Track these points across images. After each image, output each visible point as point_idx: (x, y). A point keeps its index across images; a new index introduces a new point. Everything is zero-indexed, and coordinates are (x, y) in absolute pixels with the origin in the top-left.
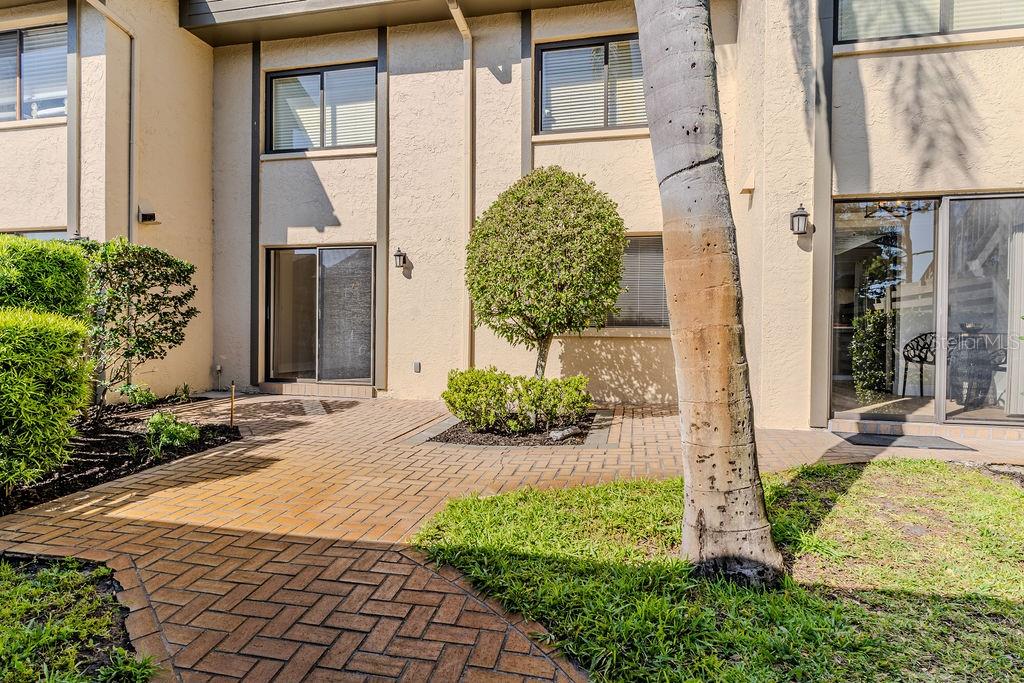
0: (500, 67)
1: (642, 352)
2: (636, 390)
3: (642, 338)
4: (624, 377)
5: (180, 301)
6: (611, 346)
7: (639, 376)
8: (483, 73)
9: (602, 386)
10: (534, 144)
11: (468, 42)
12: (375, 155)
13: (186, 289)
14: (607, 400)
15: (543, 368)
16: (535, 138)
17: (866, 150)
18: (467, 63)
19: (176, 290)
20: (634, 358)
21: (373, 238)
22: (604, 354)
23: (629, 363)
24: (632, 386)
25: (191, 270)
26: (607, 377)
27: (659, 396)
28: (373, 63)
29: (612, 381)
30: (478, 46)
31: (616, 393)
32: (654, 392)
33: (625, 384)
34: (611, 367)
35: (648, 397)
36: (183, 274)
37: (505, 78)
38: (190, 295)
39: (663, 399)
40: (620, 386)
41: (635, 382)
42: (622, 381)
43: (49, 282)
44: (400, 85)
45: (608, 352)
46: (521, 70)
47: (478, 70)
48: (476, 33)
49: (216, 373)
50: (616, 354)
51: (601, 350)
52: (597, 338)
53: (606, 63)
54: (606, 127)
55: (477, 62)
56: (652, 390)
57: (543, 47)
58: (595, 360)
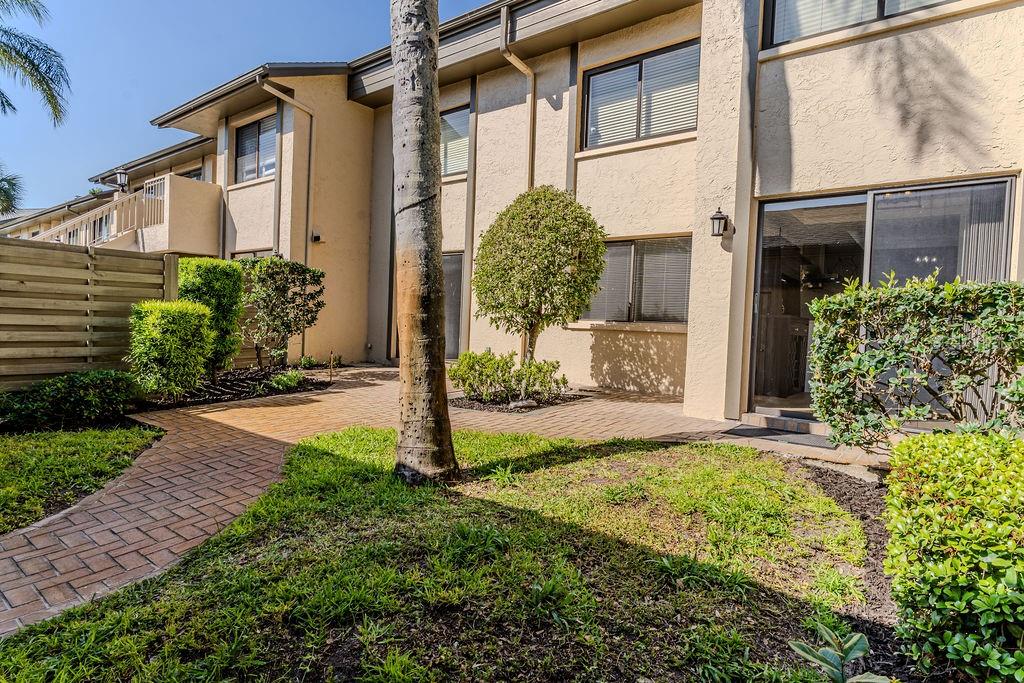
0: (555, 97)
1: (658, 345)
2: (651, 382)
3: (658, 333)
4: (642, 369)
5: (312, 296)
6: (632, 339)
7: (655, 368)
8: (542, 103)
9: (624, 375)
10: (577, 160)
11: (530, 79)
12: (465, 180)
13: (318, 288)
14: (628, 388)
15: (532, 353)
16: (578, 155)
17: (789, 151)
18: (529, 97)
19: (310, 289)
20: (652, 352)
21: (462, 247)
22: (626, 346)
23: (647, 356)
24: (648, 377)
25: (323, 275)
26: (628, 368)
27: (672, 388)
28: (466, 106)
29: (632, 372)
30: (538, 82)
31: (635, 383)
32: (667, 384)
33: (643, 374)
34: (632, 359)
35: (662, 388)
36: (317, 279)
37: (557, 105)
38: (321, 291)
39: (674, 391)
40: (639, 376)
41: (651, 374)
42: (640, 372)
43: (217, 285)
44: (485, 120)
45: (630, 344)
46: (570, 96)
47: (539, 101)
48: (537, 71)
49: (368, 349)
50: (636, 347)
51: (623, 342)
52: (621, 331)
53: (640, 79)
54: (638, 138)
55: (538, 94)
56: (666, 381)
57: (589, 73)
58: (619, 351)
